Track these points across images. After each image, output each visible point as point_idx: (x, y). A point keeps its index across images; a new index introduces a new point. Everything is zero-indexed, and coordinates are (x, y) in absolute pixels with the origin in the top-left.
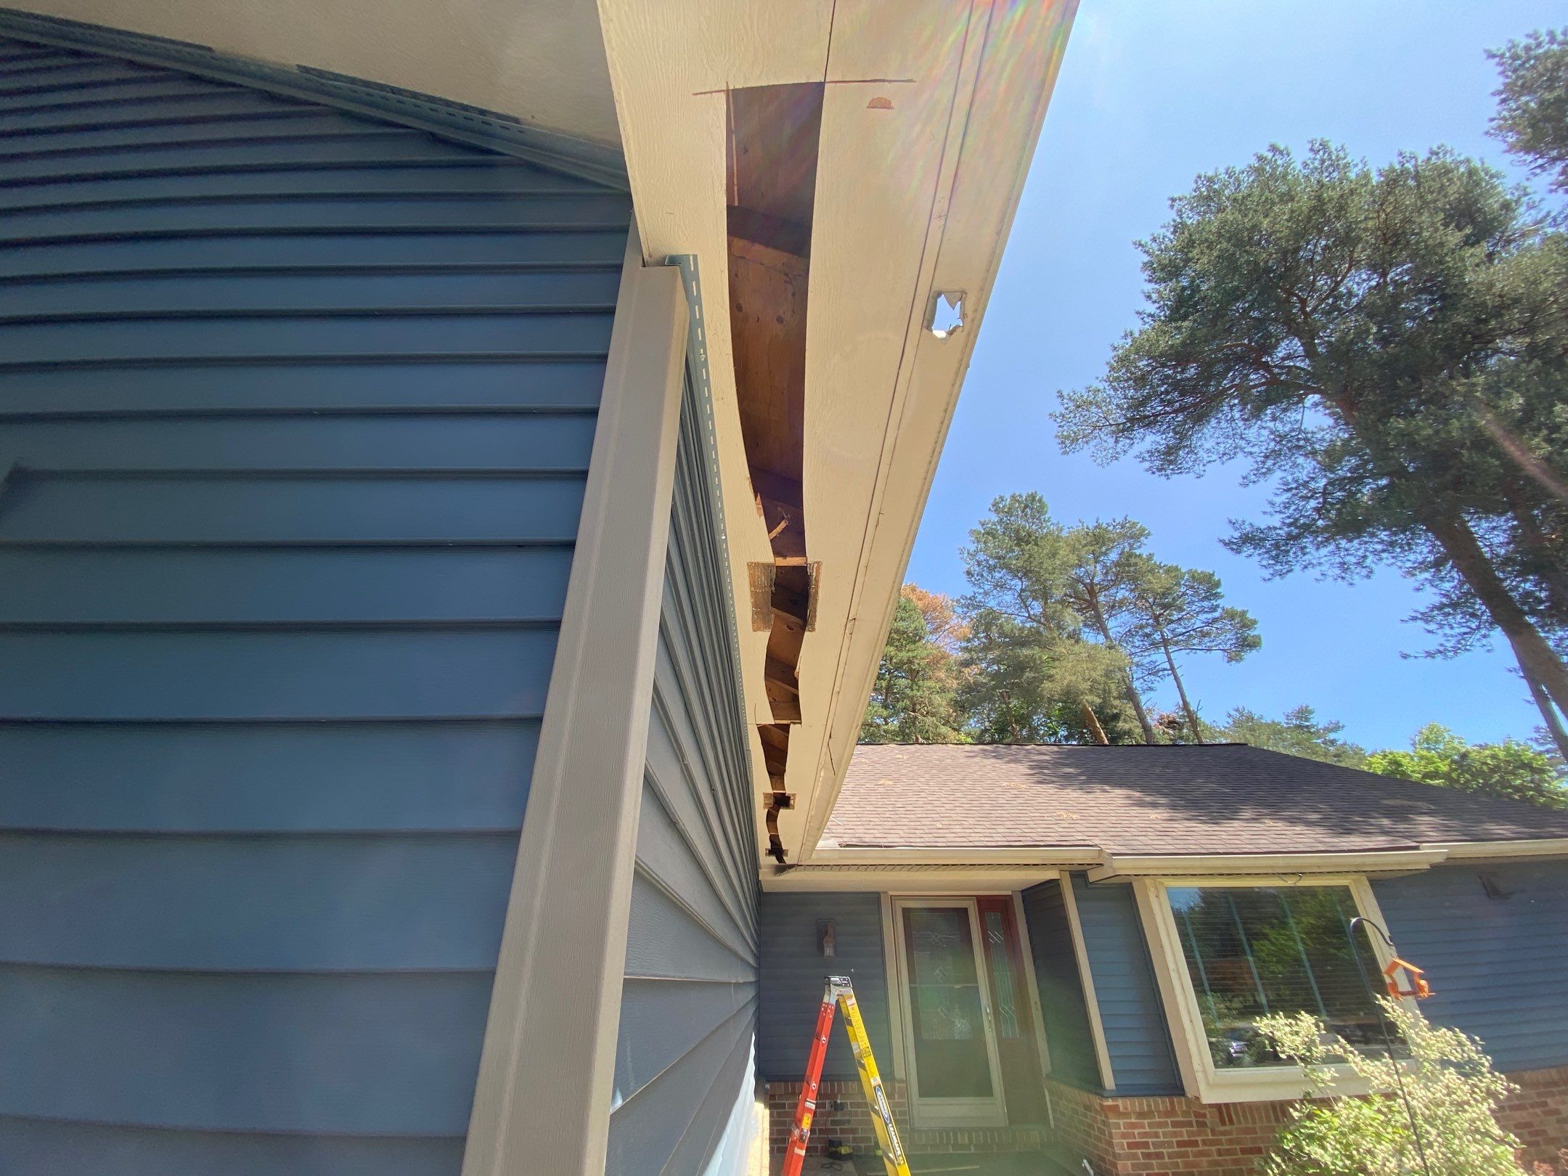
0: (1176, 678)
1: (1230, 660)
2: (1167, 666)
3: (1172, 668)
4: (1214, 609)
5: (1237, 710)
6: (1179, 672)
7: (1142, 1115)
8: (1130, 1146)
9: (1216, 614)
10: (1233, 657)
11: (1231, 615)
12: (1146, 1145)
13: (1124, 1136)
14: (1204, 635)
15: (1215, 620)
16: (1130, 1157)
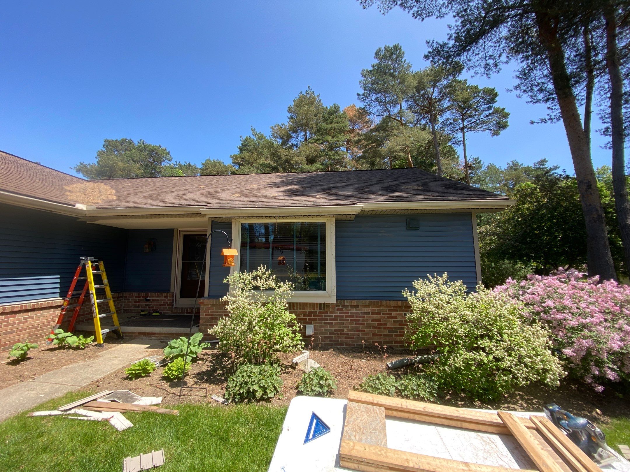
0: (464, 146)
1: (493, 135)
2: (462, 139)
3: (464, 141)
4: (489, 108)
5: (512, 162)
6: (466, 142)
7: (213, 305)
8: (206, 315)
9: (491, 111)
10: (496, 133)
11: (497, 111)
12: (212, 315)
13: (205, 312)
14: (484, 122)
15: (490, 114)
16: (204, 318)
